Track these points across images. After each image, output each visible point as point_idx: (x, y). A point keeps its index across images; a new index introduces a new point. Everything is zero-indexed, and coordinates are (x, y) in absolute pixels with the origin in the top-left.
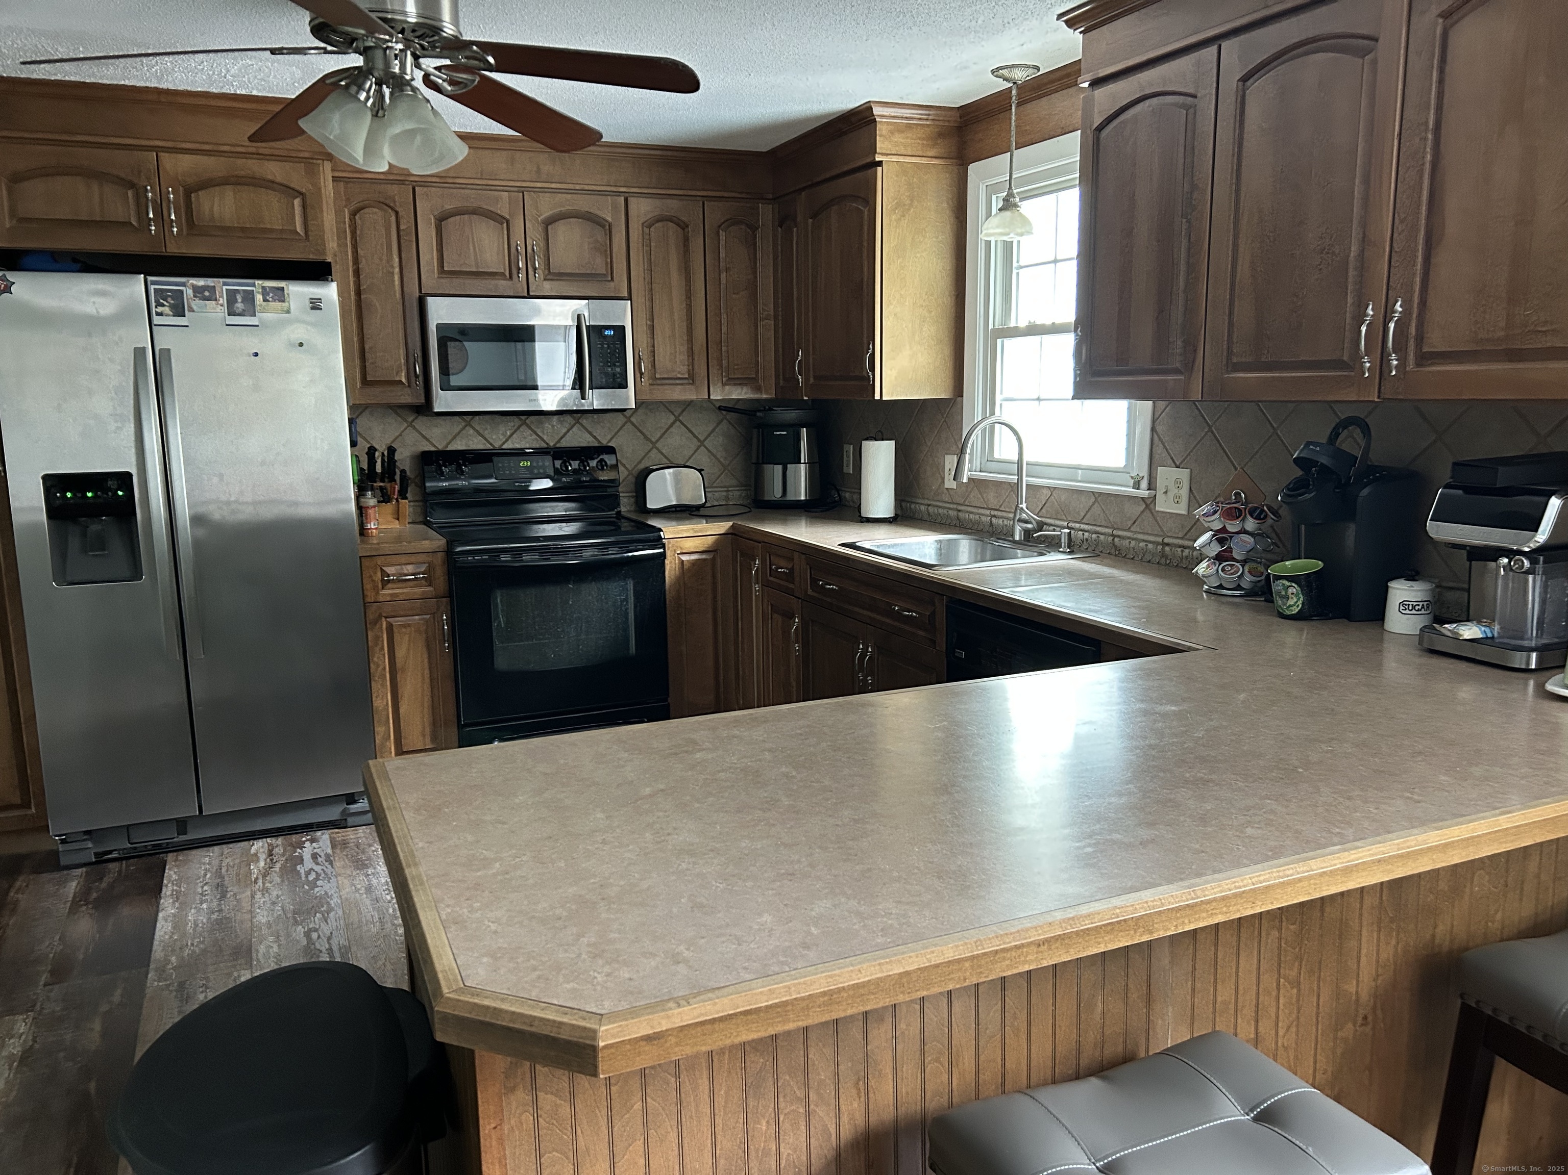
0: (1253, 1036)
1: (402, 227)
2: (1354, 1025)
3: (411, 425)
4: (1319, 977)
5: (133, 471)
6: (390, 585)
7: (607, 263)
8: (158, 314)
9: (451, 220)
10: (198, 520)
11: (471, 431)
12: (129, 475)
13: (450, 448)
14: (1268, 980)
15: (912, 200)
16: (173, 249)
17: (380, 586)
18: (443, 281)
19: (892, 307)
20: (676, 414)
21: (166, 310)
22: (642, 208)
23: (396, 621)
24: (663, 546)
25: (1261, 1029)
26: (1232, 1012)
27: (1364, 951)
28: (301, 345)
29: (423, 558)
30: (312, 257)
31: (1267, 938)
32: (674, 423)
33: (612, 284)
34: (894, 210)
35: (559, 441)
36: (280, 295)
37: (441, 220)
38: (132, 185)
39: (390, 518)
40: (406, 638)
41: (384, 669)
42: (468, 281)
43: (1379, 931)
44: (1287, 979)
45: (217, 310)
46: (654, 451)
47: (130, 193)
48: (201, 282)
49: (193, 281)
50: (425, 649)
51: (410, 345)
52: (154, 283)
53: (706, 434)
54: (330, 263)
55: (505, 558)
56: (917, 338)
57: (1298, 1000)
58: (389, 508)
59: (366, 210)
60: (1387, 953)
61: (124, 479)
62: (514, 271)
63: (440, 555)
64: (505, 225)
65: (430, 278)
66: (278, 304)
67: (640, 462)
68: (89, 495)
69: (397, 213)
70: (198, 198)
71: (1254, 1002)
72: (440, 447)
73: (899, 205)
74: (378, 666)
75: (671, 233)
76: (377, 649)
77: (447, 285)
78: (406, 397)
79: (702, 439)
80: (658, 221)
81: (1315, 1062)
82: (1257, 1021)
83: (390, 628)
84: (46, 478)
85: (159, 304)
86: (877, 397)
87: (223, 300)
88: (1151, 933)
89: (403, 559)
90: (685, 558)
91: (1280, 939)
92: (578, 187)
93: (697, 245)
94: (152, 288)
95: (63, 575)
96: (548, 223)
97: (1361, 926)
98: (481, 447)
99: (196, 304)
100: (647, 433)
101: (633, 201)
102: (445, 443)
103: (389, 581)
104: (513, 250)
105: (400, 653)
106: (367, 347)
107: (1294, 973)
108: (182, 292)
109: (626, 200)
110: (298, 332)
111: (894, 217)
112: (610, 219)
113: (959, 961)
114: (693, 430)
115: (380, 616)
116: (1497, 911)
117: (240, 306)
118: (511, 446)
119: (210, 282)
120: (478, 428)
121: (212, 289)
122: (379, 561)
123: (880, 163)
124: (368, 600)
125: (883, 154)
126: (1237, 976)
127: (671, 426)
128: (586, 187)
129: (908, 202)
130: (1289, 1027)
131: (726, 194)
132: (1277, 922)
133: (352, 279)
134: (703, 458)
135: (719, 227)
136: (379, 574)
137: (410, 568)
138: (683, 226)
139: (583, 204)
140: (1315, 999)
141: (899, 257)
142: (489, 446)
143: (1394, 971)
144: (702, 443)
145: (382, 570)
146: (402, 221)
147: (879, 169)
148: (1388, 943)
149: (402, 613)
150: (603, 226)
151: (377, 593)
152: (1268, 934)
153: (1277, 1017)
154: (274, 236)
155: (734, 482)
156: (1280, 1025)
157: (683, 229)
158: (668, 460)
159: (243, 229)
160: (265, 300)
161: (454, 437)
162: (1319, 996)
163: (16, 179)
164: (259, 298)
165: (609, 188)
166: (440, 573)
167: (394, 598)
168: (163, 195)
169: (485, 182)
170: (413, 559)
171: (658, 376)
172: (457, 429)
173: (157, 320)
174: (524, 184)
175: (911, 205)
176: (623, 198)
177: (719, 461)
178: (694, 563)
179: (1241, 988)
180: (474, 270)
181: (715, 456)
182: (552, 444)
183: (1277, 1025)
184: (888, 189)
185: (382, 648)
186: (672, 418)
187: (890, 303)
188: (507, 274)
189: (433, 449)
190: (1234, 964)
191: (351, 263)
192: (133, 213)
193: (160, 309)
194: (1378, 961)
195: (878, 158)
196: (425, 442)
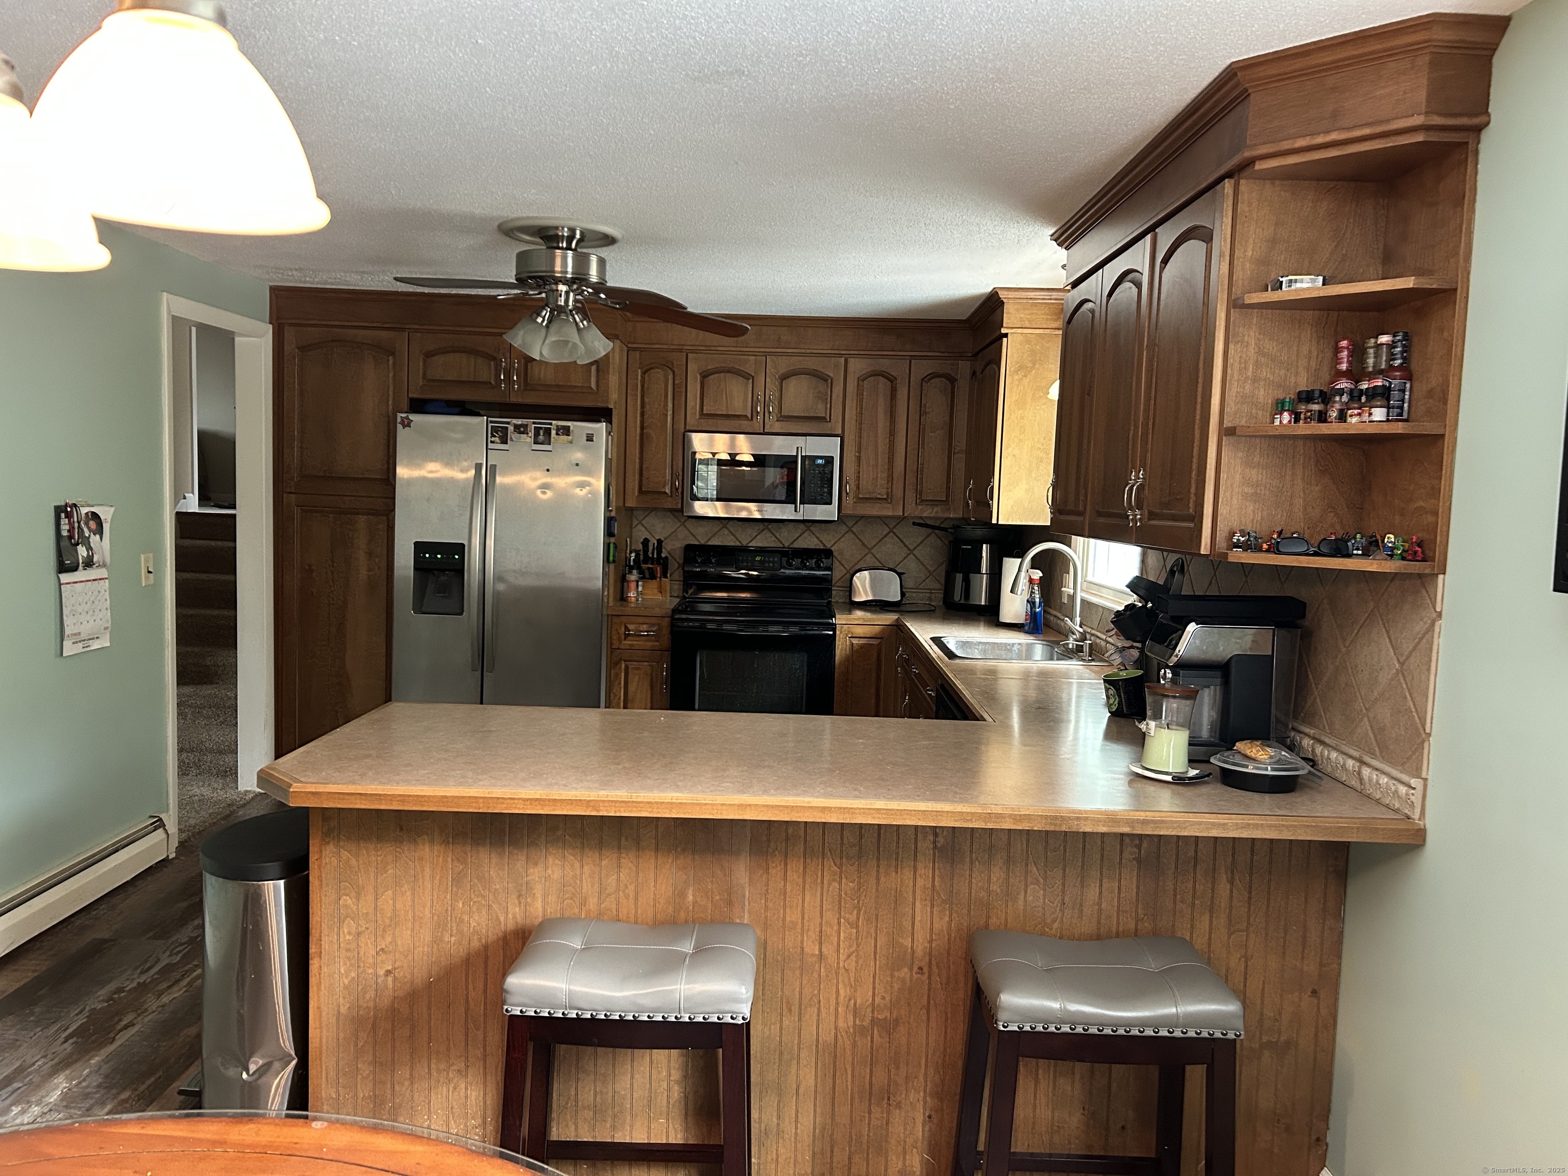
0: (817, 952)
1: (676, 382)
2: (911, 970)
3: (683, 524)
4: (877, 927)
5: (466, 543)
6: (630, 638)
7: (826, 408)
8: (492, 442)
9: (712, 377)
10: (498, 578)
11: (726, 532)
12: (463, 545)
13: (710, 543)
14: (830, 916)
15: (1034, 364)
16: (514, 399)
17: (623, 637)
18: (702, 421)
19: (1010, 449)
20: (891, 526)
21: (497, 439)
22: (858, 366)
23: (632, 665)
24: (834, 630)
25: (824, 950)
26: (799, 931)
27: (918, 918)
28: (577, 465)
29: (653, 620)
30: (599, 405)
31: (829, 887)
32: (888, 534)
33: (830, 424)
34: (1016, 372)
35: (792, 543)
36: (566, 431)
37: (705, 375)
38: (494, 359)
39: (656, 591)
40: (637, 677)
41: (620, 699)
42: (719, 422)
43: (932, 906)
44: (847, 921)
45: (528, 439)
46: (870, 555)
47: (492, 363)
48: (519, 422)
49: (515, 421)
50: (649, 688)
51: (674, 467)
52: (491, 422)
53: (915, 545)
54: (611, 409)
55: (710, 626)
56: (1033, 475)
57: (857, 938)
58: (654, 584)
59: (652, 371)
60: (940, 924)
61: (460, 548)
62: (755, 414)
63: (667, 620)
64: (751, 381)
65: (692, 421)
66: (565, 437)
67: (856, 564)
68: (439, 556)
69: (674, 372)
70: (532, 366)
71: (818, 930)
72: (703, 542)
73: (1021, 368)
74: (616, 695)
75: (880, 385)
76: (617, 682)
77: (704, 424)
78: (669, 504)
79: (911, 547)
80: (871, 376)
81: (874, 988)
82: (821, 944)
83: (627, 668)
84: (416, 544)
85: (493, 436)
86: (994, 521)
87: (532, 434)
88: (598, 811)
89: (641, 620)
90: (855, 641)
91: (840, 889)
92: (808, 351)
93: (902, 393)
94: (490, 425)
95: (419, 608)
96: (784, 377)
97: (914, 898)
98: (732, 544)
99: (515, 436)
100: (865, 541)
101: (851, 361)
102: (706, 539)
103: (629, 635)
104: (755, 399)
105: (632, 688)
106: (644, 467)
107: (853, 918)
108: (507, 428)
109: (846, 360)
110: (578, 456)
111: (1016, 377)
112: (831, 375)
113: (476, 798)
114: (905, 541)
115: (621, 659)
116: (1054, 921)
117: (541, 438)
118: (755, 545)
119: (525, 421)
120: (732, 530)
121: (526, 426)
122: (624, 619)
123: (1006, 335)
124: (614, 647)
125: (1007, 328)
126: (803, 906)
127: (885, 536)
128: (815, 351)
129: (1030, 365)
130: (849, 956)
131: (930, 354)
132: (837, 877)
133: (639, 419)
134: (911, 566)
135: (923, 379)
136: (623, 629)
137: (645, 627)
138: (892, 380)
139: (811, 363)
140: (873, 942)
141: (1019, 409)
142: (738, 544)
143: (949, 940)
144: (911, 551)
145: (626, 627)
146: (677, 378)
147: (1005, 340)
148: (941, 918)
149: (636, 659)
150: (826, 381)
151: (620, 642)
152: (829, 884)
153: (839, 945)
154: (575, 390)
155: (938, 586)
156: (841, 951)
157: (892, 382)
158: (880, 562)
159: (558, 386)
160: (557, 434)
161: (714, 535)
162: (876, 940)
163: (429, 355)
164: (553, 432)
165: (833, 352)
166: (666, 632)
167: (631, 648)
168: (511, 364)
169: (738, 349)
170: (647, 620)
171: (861, 496)
172: (716, 530)
173: (491, 446)
174: (768, 350)
175: (1033, 367)
176: (843, 359)
177: (927, 568)
178: (862, 646)
179: (806, 916)
180: (724, 413)
181: (922, 563)
182: (786, 545)
183: (838, 951)
184: (1012, 356)
185: (620, 683)
186: (887, 530)
187: (1009, 446)
188: (749, 416)
189: (697, 543)
190: (800, 898)
191: (639, 408)
192: (493, 377)
193: (493, 439)
194: (932, 929)
195: (1003, 331)
196: (691, 538)
